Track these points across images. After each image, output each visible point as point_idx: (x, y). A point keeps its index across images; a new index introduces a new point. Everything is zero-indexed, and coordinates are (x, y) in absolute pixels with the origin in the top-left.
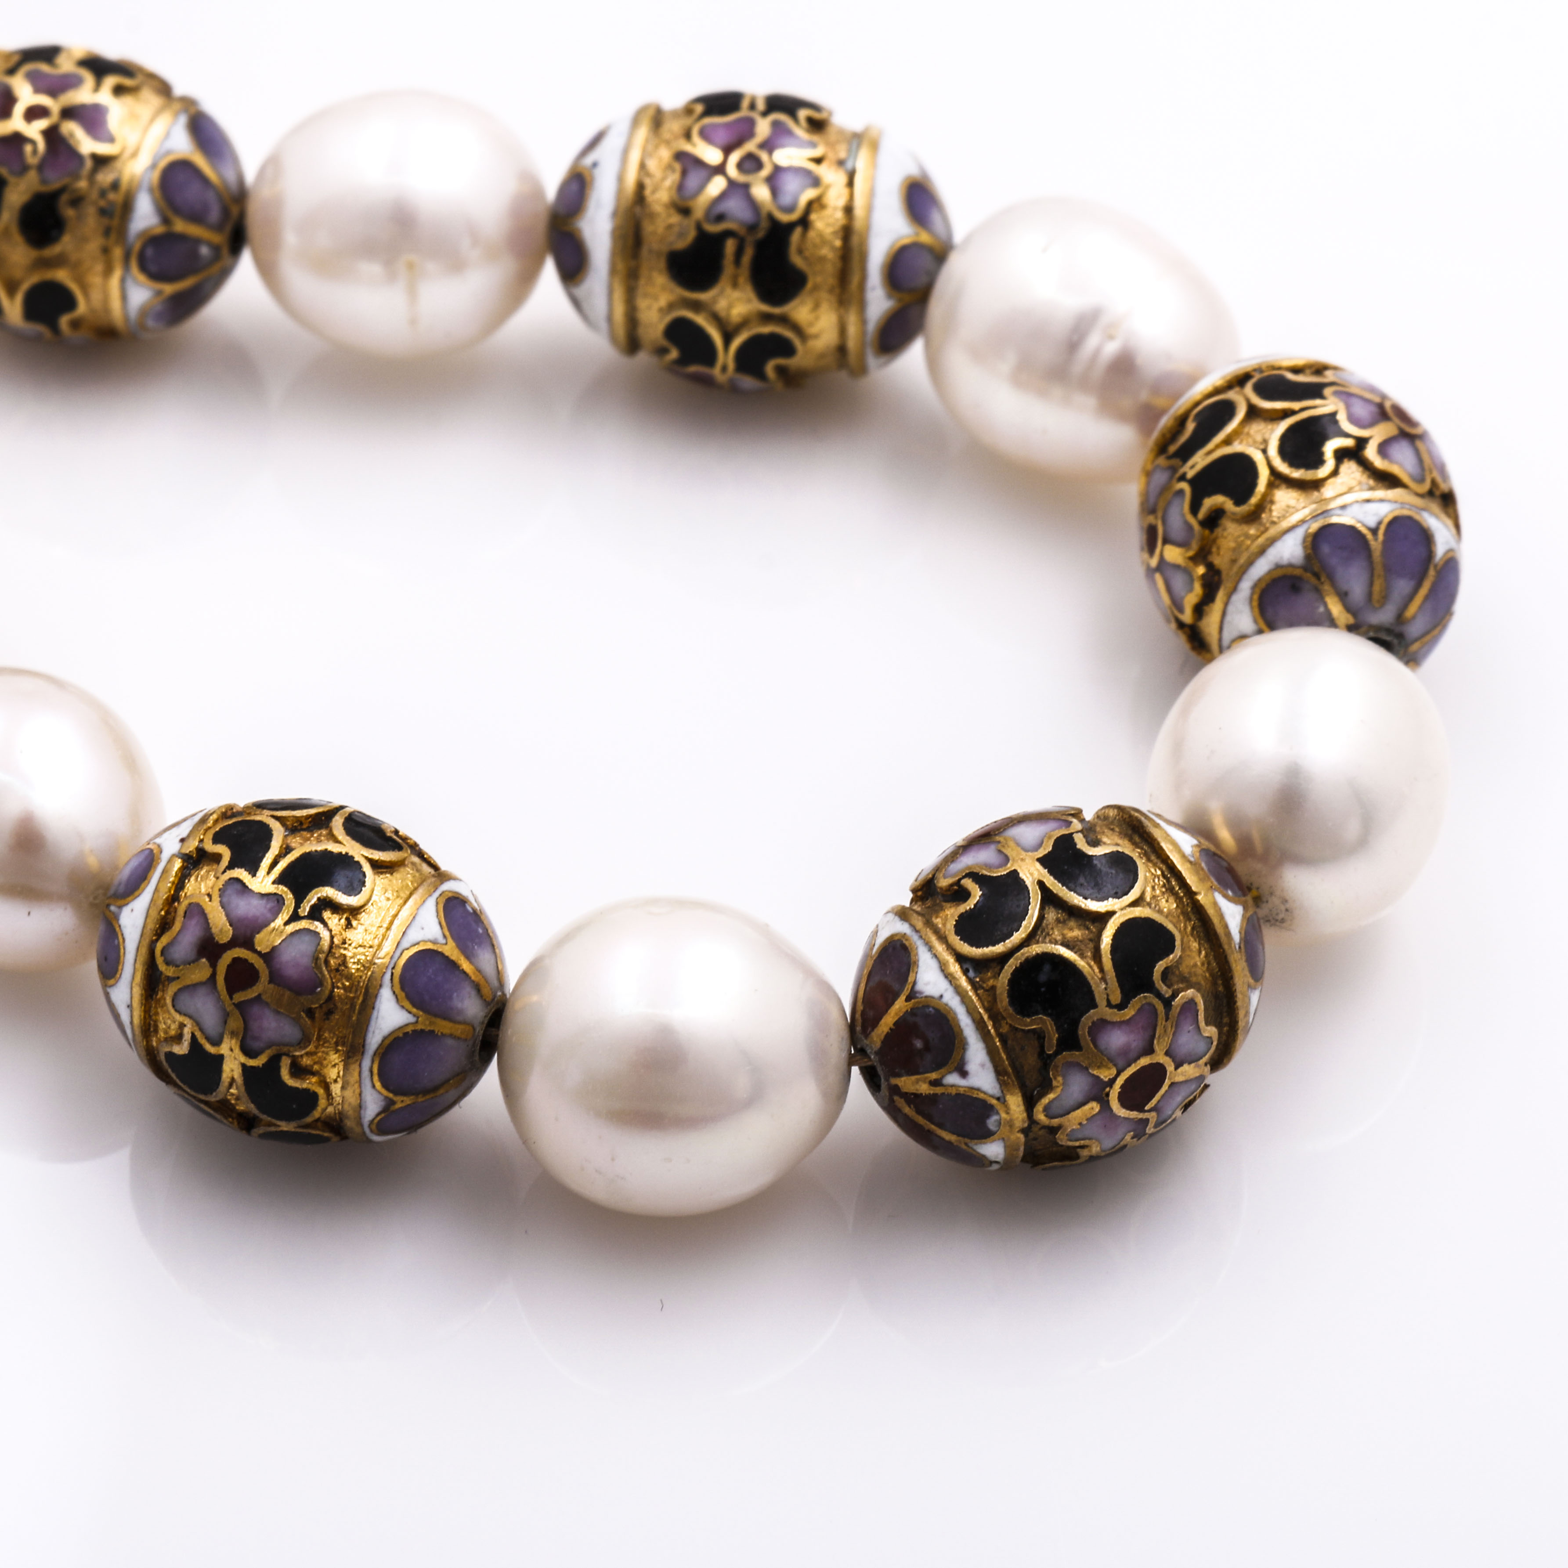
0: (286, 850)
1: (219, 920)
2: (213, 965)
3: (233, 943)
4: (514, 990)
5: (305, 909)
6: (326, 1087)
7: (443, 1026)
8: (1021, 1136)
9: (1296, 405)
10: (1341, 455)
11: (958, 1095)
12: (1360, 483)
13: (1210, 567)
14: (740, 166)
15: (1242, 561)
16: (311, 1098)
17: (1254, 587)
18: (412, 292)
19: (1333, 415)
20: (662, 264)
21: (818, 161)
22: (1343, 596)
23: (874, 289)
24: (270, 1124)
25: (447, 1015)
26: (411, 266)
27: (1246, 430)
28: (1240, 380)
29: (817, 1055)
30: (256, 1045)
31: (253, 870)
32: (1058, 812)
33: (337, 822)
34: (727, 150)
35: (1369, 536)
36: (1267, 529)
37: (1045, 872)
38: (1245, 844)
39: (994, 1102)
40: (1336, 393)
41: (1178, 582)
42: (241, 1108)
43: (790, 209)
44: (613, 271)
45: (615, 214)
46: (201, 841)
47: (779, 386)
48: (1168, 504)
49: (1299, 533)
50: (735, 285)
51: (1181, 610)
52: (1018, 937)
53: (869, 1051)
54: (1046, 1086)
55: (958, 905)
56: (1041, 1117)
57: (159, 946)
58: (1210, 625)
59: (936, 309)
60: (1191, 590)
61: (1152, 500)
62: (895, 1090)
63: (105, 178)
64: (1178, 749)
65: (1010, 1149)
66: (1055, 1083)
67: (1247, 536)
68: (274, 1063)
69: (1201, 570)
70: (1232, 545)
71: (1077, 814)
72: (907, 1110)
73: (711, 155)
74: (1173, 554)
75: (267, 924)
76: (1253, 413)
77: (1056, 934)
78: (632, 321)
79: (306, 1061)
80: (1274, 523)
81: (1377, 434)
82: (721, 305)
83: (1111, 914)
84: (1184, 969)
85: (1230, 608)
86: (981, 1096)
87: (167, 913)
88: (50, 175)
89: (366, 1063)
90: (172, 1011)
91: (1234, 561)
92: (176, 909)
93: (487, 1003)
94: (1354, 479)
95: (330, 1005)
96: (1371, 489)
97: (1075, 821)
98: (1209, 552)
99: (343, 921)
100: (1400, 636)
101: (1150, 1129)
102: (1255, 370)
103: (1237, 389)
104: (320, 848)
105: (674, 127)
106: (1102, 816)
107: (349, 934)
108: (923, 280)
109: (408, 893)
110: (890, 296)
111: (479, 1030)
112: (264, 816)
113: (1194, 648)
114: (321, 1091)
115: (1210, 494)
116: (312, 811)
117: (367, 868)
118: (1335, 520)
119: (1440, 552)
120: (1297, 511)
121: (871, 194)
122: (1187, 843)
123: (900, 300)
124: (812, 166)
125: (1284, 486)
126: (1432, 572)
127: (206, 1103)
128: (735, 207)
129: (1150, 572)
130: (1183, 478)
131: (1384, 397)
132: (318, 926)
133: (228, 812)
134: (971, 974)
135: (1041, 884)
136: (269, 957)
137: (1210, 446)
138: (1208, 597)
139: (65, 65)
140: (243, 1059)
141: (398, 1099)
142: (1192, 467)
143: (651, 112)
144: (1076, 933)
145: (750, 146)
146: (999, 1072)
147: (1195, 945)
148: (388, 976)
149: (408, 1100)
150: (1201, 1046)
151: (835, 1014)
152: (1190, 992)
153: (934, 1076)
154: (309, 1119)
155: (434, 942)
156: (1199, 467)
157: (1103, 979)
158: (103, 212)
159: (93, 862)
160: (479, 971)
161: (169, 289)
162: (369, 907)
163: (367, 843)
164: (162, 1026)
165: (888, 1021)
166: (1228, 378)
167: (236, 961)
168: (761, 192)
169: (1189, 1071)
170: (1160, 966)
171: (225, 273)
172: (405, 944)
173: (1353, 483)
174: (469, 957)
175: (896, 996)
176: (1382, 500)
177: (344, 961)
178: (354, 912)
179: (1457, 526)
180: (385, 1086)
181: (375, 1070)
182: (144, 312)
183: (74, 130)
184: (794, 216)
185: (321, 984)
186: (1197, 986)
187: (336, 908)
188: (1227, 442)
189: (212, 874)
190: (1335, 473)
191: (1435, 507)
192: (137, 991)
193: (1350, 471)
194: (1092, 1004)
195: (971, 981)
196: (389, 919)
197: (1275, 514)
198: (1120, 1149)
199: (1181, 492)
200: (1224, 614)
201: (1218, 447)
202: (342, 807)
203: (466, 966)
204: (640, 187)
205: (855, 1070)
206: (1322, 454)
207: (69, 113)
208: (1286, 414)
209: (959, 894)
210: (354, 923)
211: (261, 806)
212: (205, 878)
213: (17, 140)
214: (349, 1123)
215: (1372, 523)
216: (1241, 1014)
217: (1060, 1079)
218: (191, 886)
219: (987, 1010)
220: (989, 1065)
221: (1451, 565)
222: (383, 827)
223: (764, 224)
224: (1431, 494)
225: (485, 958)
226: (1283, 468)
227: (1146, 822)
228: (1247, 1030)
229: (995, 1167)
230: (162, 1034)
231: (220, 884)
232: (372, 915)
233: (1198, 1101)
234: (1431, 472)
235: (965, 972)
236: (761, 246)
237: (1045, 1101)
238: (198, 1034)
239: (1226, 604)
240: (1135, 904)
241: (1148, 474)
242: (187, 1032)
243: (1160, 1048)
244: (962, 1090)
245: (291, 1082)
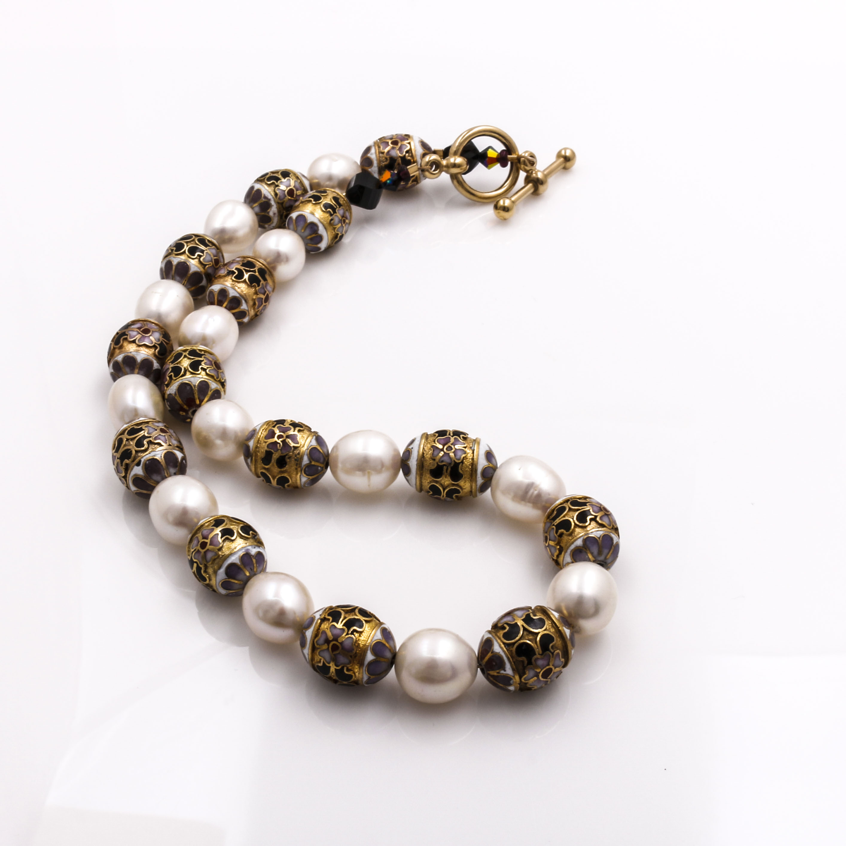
0: (345, 618)
1: (329, 634)
2: (328, 645)
3: (333, 640)
4: (399, 650)
5: (350, 632)
6: (354, 673)
7: (382, 660)
8: (518, 685)
9: (580, 508)
10: (591, 520)
11: (504, 676)
12: (596, 526)
13: (560, 546)
14: (447, 449)
15: (568, 545)
16: (351, 676)
17: (571, 551)
18: (369, 478)
19: (589, 510)
20: (429, 472)
21: (465, 447)
22: (592, 554)
23: (479, 478)
24: (341, 682)
25: (383, 657)
26: (369, 473)
27: (568, 513)
28: (567, 501)
29: (470, 666)
30: (339, 664)
31: (337, 623)
32: (526, 608)
33: (357, 611)
34: (444, 446)
35: (598, 539)
36: (574, 538)
37: (523, 623)
38: (570, 615)
39: (512, 677)
40: (590, 505)
41: (553, 550)
42: (334, 678)
43: (459, 460)
44: (416, 474)
45: (417, 460)
46: (325, 615)
47: (456, 500)
48: (550, 531)
49: (582, 538)
50: (446, 477)
51: (554, 556)
52: (518, 638)
53: (482, 665)
54: (524, 673)
55: (503, 631)
56: (523, 680)
57: (315, 640)
58: (561, 559)
59: (494, 482)
60: (556, 552)
61: (546, 530)
62: (489, 674)
63: (296, 452)
64: (554, 590)
65: (516, 688)
66: (526, 673)
67: (569, 539)
68: (342, 669)
69: (558, 547)
70: (566, 541)
71: (530, 608)
72: (491, 679)
73: (440, 447)
74: (552, 543)
75: (341, 636)
76: (570, 509)
77: (527, 638)
78: (421, 485)
79: (350, 668)
80: (575, 536)
81: (599, 515)
82: (443, 481)
83: (539, 633)
84: (556, 645)
85: (565, 556)
86: (509, 676)
87: (317, 633)
88: (283, 451)
89: (364, 668)
90: (318, 655)
91: (566, 545)
92: (319, 632)
93: (392, 654)
94: (594, 525)
95: (356, 655)
96: (598, 528)
97: (530, 610)
98: (560, 543)
99: (359, 635)
100: (606, 563)
101: (549, 683)
102: (570, 499)
103: (566, 503)
104: (353, 617)
105: (431, 439)
106: (536, 608)
107: (360, 638)
108: (490, 475)
109: (373, 628)
110: (483, 479)
111: (390, 660)
112: (339, 609)
113: (556, 565)
114: (353, 675)
115: (560, 529)
116: (351, 608)
117: (364, 622)
118: (590, 535)
119: (615, 542)
120: (581, 533)
121: (478, 455)
122: (556, 615)
123: (485, 480)
124: (464, 449)
125: (578, 527)
126: (613, 547)
127: (326, 677)
128: (446, 459)
129: (546, 547)
130: (554, 525)
131: (601, 505)
132: (353, 636)
133: (331, 608)
134: (506, 647)
135: (523, 626)
136: (341, 643)
137: (560, 517)
138: (560, 553)
139: (287, 425)
140: (335, 667)
141: (372, 676)
142: (556, 522)
143: (425, 435)
144: (531, 637)
145: (449, 444)
146: (513, 670)
147: (559, 640)
148: (369, 648)
149: (374, 677)
150: (560, 663)
151: (474, 656)
152: (558, 651)
153: (498, 671)
154: (350, 681)
155: (380, 640)
156: (557, 523)
157: (538, 648)
158: (296, 460)
159: (298, 619)
160: (390, 646)
161: (311, 477)
162: (365, 631)
163: (364, 616)
164: (316, 659)
165: (487, 658)
166: (564, 500)
167: (334, 644)
168: (452, 455)
169: (558, 669)
170: (551, 645)
171: (324, 473)
172: (373, 640)
173: (594, 526)
174: (388, 643)
175: (488, 652)
176: (601, 531)
177: (359, 644)
178: (361, 633)
179: (619, 536)
180: (369, 673)
181: (366, 670)
182: (305, 483)
183: (289, 441)
184: (460, 461)
185: (353, 650)
186: (559, 649)
187: (357, 632)
188: (564, 516)
189: (328, 624)
190: (590, 524)
191: (614, 532)
192: (310, 651)
193: (593, 524)
194: (535, 654)
195: (506, 649)
196: (369, 634)
197: (576, 534)
198: (541, 687)
199: (553, 528)
200: (564, 557)
201: (562, 518)
202: (357, 607)
203: (387, 645)
204: (423, 453)
205: (479, 669)
206: (587, 520)
207: (288, 437)
208: (578, 510)
209: (503, 628)
210: (361, 635)
211: (338, 607)
212: (326, 624)
213: (276, 442)
214: (360, 682)
215: (599, 536)
216: (570, 655)
217: (528, 672)
218: (322, 626)
219: (510, 656)
220: (511, 669)
221: (617, 546)
222: (367, 611)
223: (453, 463)
224: (612, 528)
225: (391, 643)
226: (577, 523)
227: (547, 610)
228: (571, 659)
229: (512, 692)
230: (315, 661)
231: (330, 626)
232: (365, 633)
233: (560, 676)
234: (612, 523)
235: (505, 646)
236: (452, 468)
237: (524, 677)
238: (325, 661)
239: (564, 555)
240: (545, 630)
241: (545, 523)
242: (322, 661)
243: (551, 664)
244: (504, 675)
245: (347, 673)
